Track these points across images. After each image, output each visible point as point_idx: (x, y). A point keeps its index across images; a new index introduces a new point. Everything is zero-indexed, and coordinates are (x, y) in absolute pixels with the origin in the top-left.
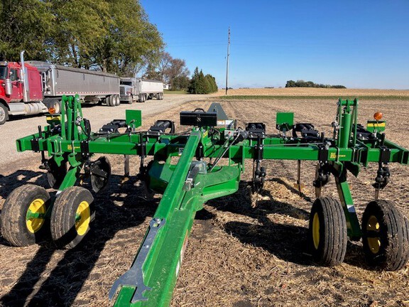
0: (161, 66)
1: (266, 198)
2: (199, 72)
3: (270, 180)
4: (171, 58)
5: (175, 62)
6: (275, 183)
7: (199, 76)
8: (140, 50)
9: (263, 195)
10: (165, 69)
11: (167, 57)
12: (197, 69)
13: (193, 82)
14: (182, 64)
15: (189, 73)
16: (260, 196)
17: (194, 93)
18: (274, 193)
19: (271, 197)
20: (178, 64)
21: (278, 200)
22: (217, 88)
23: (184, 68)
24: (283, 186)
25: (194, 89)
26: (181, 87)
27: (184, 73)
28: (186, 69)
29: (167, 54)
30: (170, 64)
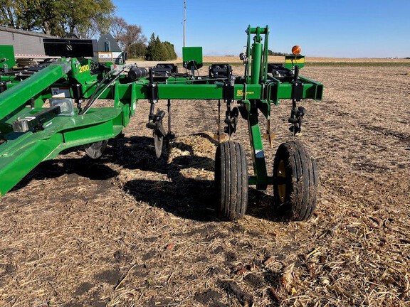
1: (186, 153)
2: (156, 38)
3: (194, 135)
4: (125, 24)
5: (130, 28)
6: (198, 137)
7: (156, 43)
8: (85, 12)
9: (183, 150)
10: (120, 35)
11: (120, 22)
12: (153, 35)
13: (149, 49)
14: (138, 31)
15: (146, 39)
16: (179, 151)
17: (151, 60)
18: (195, 148)
19: (192, 151)
20: (134, 31)
21: (199, 154)
22: (175, 55)
23: (140, 34)
24: (206, 140)
25: (151, 56)
26: (138, 54)
27: (140, 40)
28: (143, 36)
29: (121, 20)
30: (125, 31)
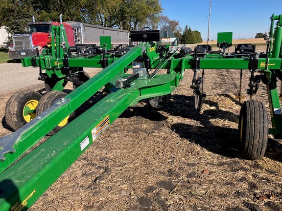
0: (162, 26)
1: (213, 108)
2: (188, 29)
3: (219, 95)
4: (168, 20)
5: (171, 22)
6: (222, 97)
7: (188, 32)
8: (144, 14)
9: (211, 106)
11: (165, 19)
12: (187, 26)
13: (183, 36)
14: (177, 24)
15: (181, 30)
16: (208, 106)
17: (184, 43)
18: (220, 105)
19: (217, 107)
20: (174, 24)
21: (223, 109)
22: (201, 40)
23: (178, 26)
24: (228, 99)
25: (184, 41)
27: (177, 30)
28: (180, 28)
29: (165, 17)
30: (168, 24)
